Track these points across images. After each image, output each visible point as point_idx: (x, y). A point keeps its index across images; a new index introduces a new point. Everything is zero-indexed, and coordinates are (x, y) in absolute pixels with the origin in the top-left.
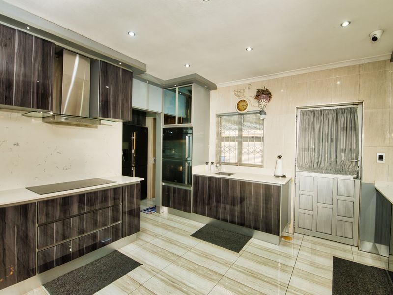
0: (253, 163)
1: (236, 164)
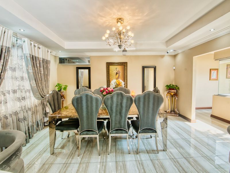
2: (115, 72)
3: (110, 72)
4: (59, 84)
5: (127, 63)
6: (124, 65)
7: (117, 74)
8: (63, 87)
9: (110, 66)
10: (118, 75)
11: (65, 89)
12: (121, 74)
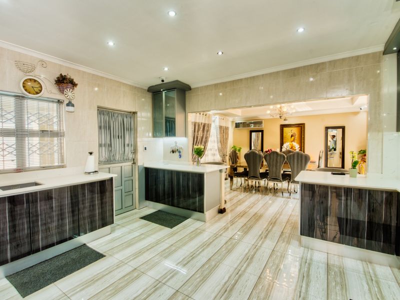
0: (50, 165)
1: (18, 171)
2: (290, 134)
3: (284, 134)
4: (234, 146)
5: (304, 124)
6: (301, 127)
7: (292, 136)
8: (238, 149)
9: (284, 129)
10: (293, 138)
11: (239, 150)
12: (297, 136)
